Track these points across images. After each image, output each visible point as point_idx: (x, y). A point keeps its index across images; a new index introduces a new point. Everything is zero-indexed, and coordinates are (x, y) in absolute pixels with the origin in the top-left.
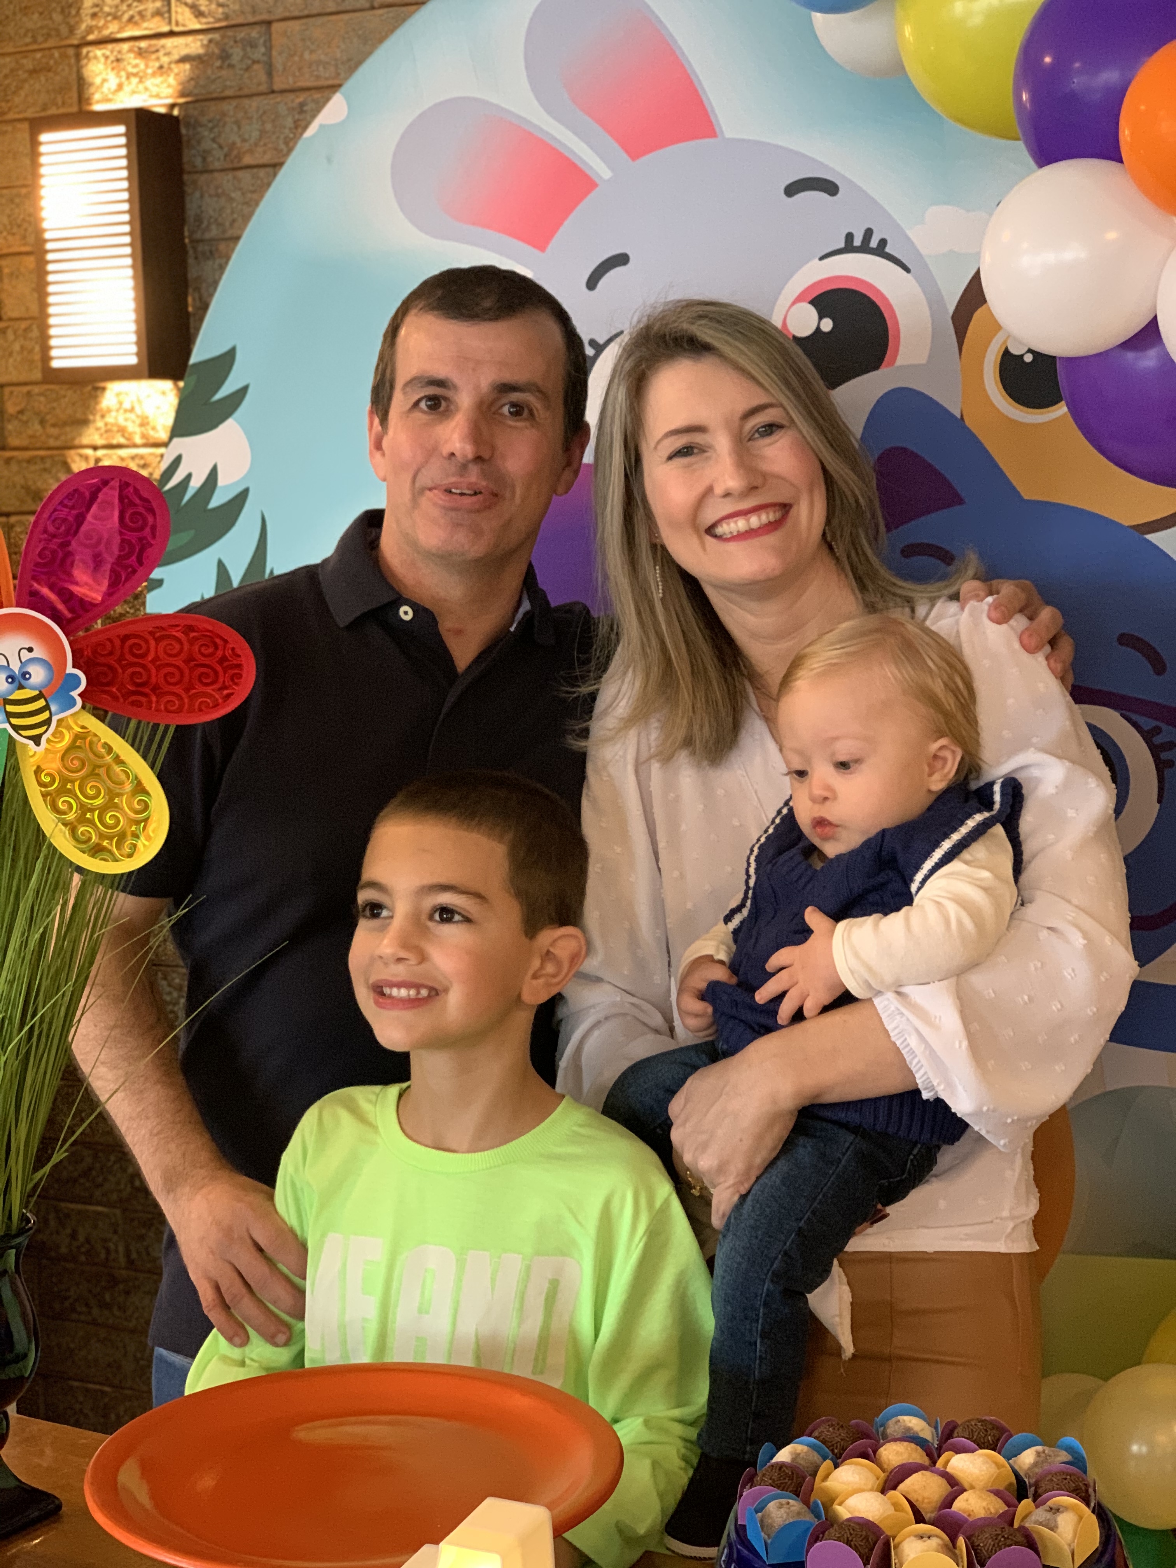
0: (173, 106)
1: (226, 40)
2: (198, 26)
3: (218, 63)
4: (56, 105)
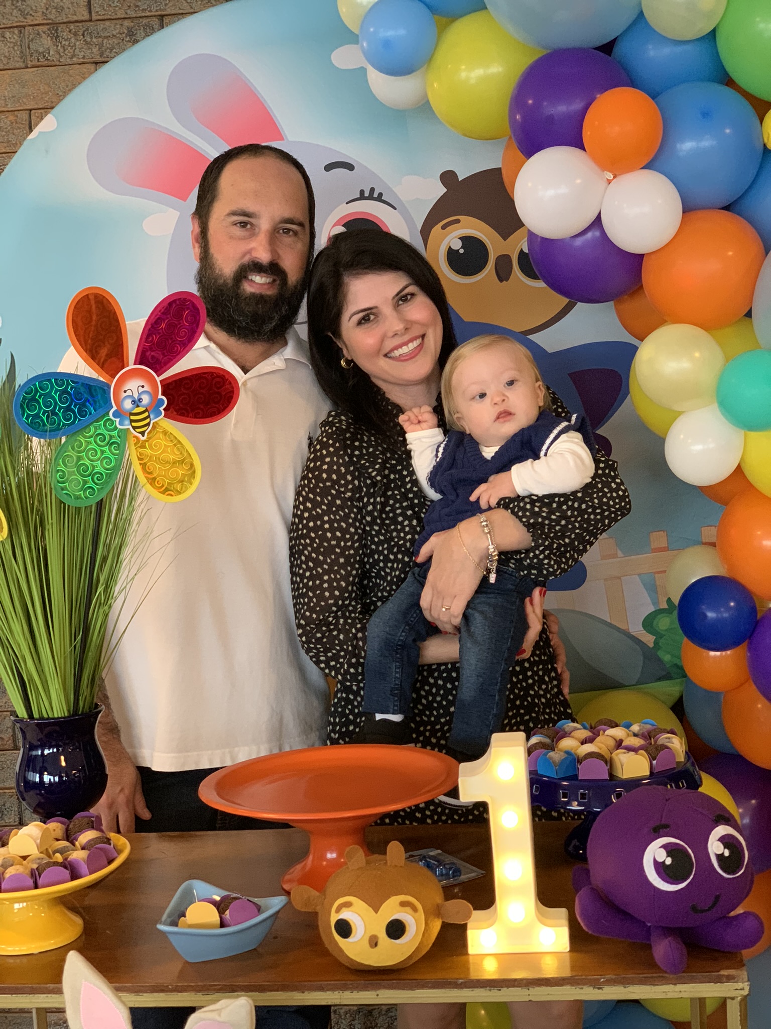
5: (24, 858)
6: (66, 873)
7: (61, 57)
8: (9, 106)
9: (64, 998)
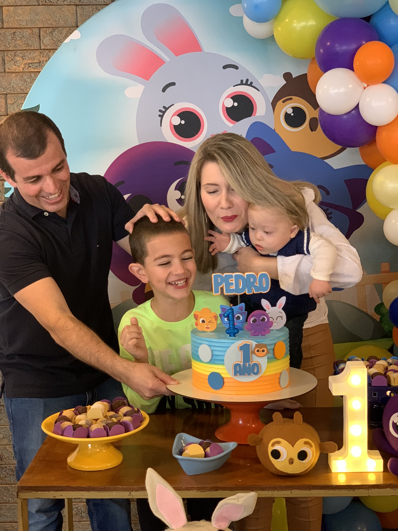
5: (96, 420)
6: (123, 429)
8: (29, 25)
9: (147, 492)
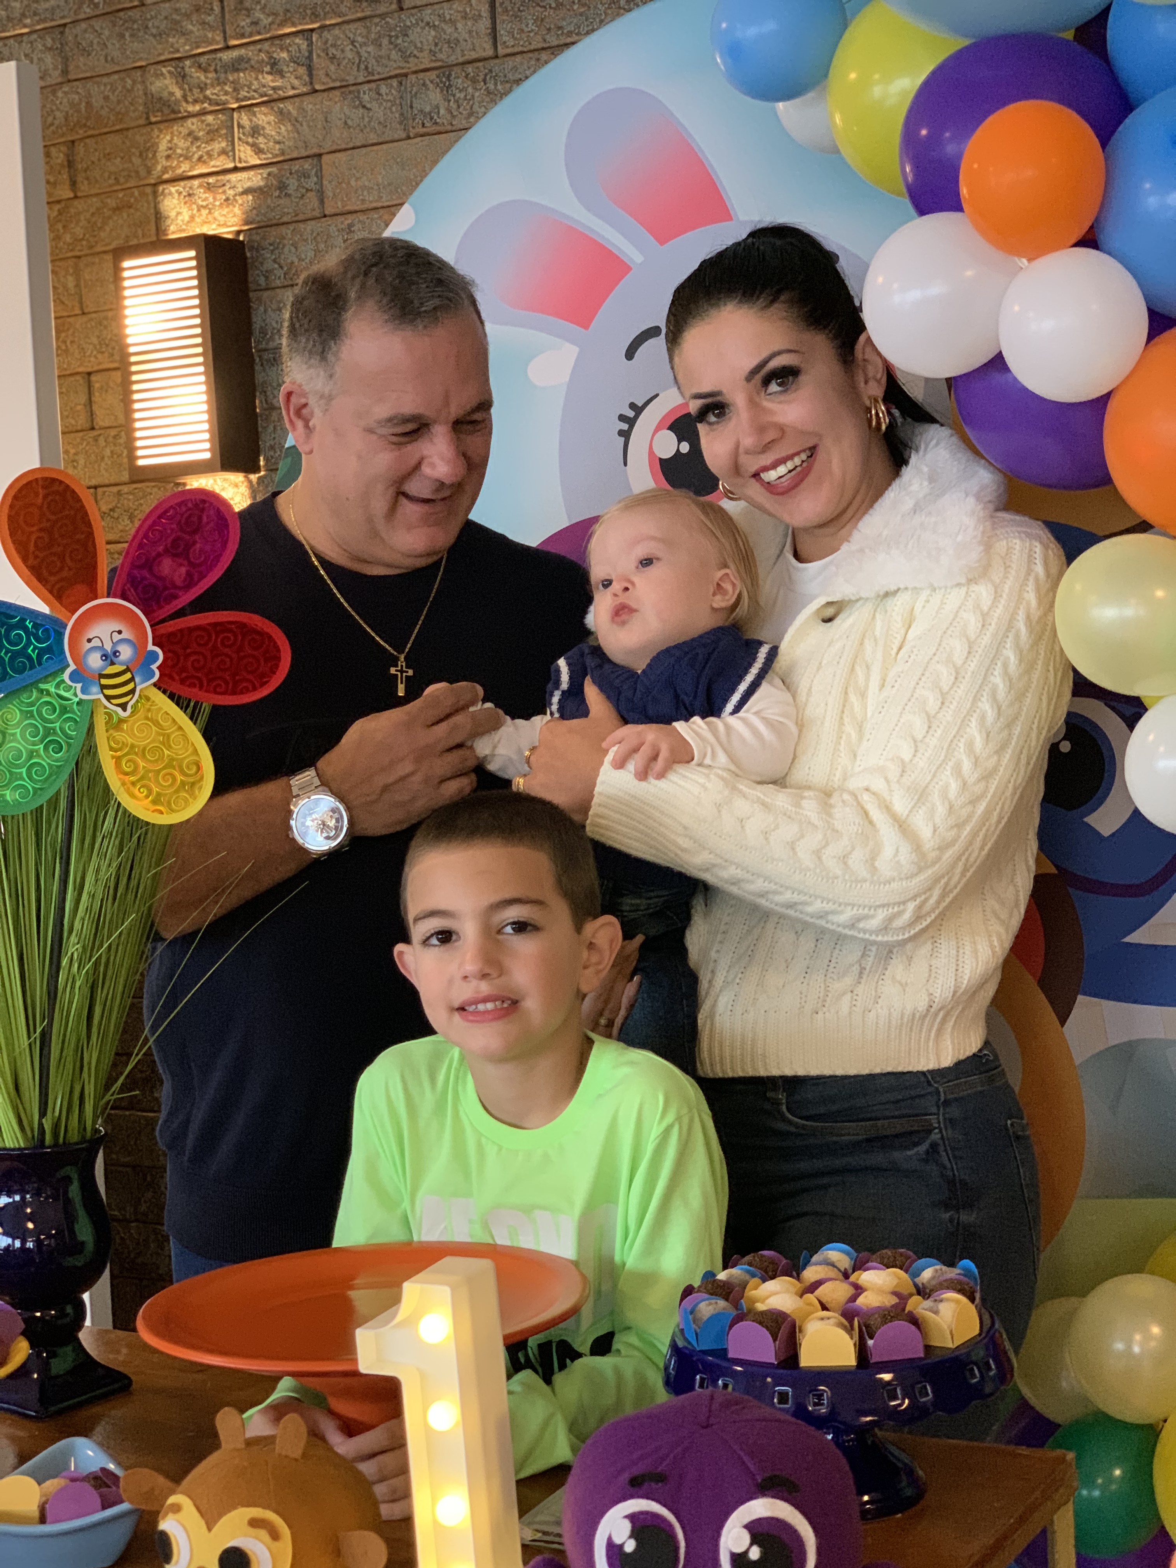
0: (238, 233)
1: (283, 173)
2: (258, 162)
3: (277, 193)
4: (137, 237)
7: (454, 117)
